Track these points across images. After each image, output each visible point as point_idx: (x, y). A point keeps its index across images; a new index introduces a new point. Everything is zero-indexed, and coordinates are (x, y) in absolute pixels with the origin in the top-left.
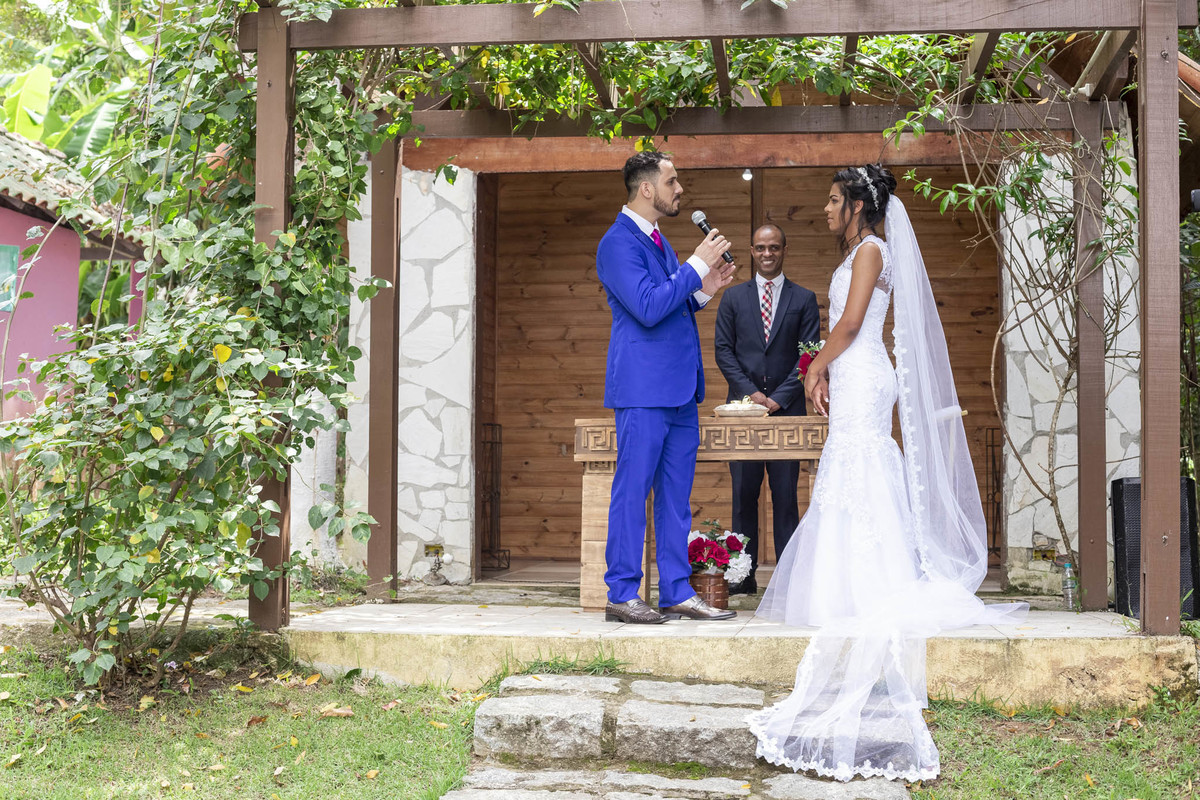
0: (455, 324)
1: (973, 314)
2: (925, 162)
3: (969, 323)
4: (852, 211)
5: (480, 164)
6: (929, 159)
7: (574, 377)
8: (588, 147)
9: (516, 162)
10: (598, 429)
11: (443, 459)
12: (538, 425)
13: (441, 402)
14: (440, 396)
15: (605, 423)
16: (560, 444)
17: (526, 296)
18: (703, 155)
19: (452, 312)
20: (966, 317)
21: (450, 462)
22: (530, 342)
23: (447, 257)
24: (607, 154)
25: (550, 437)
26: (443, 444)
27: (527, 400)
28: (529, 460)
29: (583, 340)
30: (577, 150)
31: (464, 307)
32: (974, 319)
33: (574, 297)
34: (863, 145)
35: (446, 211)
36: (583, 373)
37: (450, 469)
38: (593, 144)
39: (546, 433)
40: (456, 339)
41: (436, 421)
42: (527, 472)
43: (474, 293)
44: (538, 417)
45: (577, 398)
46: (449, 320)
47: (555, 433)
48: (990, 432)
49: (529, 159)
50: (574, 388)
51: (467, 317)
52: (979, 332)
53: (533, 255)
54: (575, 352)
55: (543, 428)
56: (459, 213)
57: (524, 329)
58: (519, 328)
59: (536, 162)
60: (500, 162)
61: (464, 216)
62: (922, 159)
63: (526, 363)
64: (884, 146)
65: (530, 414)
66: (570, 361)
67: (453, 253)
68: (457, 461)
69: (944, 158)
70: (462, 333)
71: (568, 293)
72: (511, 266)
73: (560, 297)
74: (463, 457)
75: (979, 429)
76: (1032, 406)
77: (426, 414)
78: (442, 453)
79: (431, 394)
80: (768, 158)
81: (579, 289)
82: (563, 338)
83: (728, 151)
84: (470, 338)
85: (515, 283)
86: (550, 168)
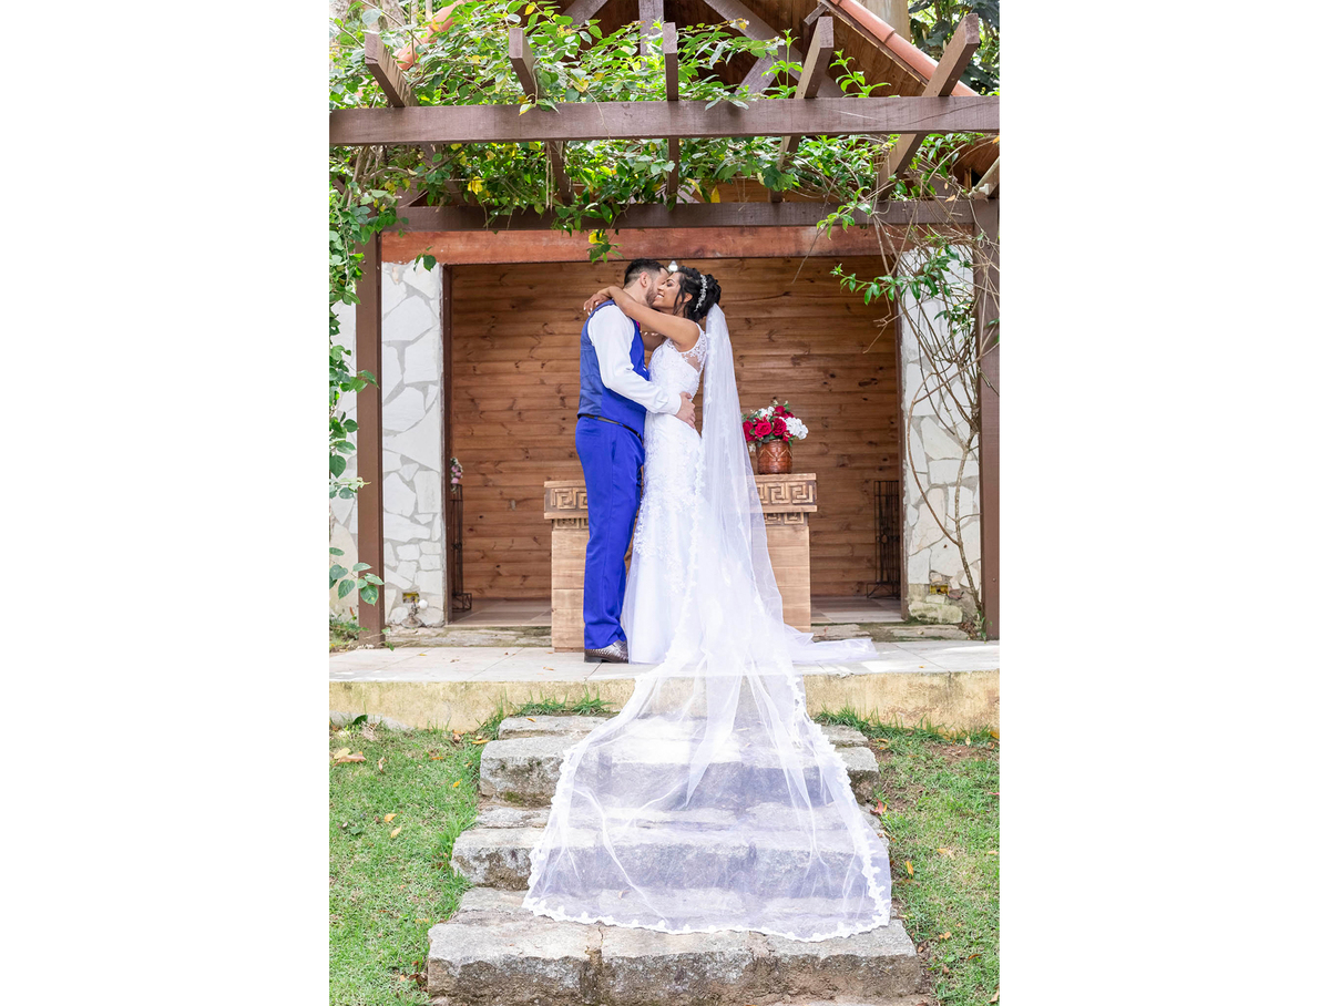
0: (425, 397)
1: (860, 384)
2: (833, 254)
3: (856, 392)
4: (683, 299)
5: (446, 257)
6: (837, 251)
7: (521, 442)
8: (541, 241)
9: (477, 254)
10: (565, 490)
11: (417, 517)
12: (490, 484)
13: (414, 467)
14: (413, 462)
15: (571, 485)
16: (510, 500)
17: (478, 372)
18: (642, 248)
19: (423, 387)
20: (854, 387)
21: (423, 519)
22: (482, 412)
23: (417, 339)
24: (557, 247)
25: (501, 494)
26: (416, 504)
27: (481, 463)
28: (485, 515)
29: (528, 410)
30: (531, 244)
31: (434, 383)
32: (861, 389)
33: (519, 373)
34: (780, 239)
35: (416, 298)
36: (529, 438)
37: (425, 525)
38: (545, 239)
39: (498, 490)
40: (427, 412)
41: (410, 484)
42: (482, 525)
43: (442, 371)
44: (490, 477)
45: (523, 460)
46: (420, 394)
47: (505, 491)
48: (877, 484)
49: (489, 252)
50: (521, 451)
51: (436, 391)
52: (865, 399)
53: (484, 337)
54: (522, 420)
55: (495, 486)
56: (427, 300)
57: (477, 401)
58: (472, 400)
59: (494, 254)
60: (463, 255)
61: (432, 302)
62: (830, 252)
63: (478, 430)
64: (798, 241)
65: (483, 474)
66: (517, 428)
67: (422, 335)
68: (430, 518)
69: (849, 250)
70: (431, 406)
71: (515, 370)
72: (465, 347)
73: (509, 373)
74: (435, 515)
75: (867, 482)
76: (927, 462)
77: (402, 477)
78: (416, 511)
79: (405, 460)
80: (697, 251)
81: (523, 366)
82: (511, 409)
83: (663, 244)
84: (440, 409)
85: (468, 361)
86: (507, 260)
